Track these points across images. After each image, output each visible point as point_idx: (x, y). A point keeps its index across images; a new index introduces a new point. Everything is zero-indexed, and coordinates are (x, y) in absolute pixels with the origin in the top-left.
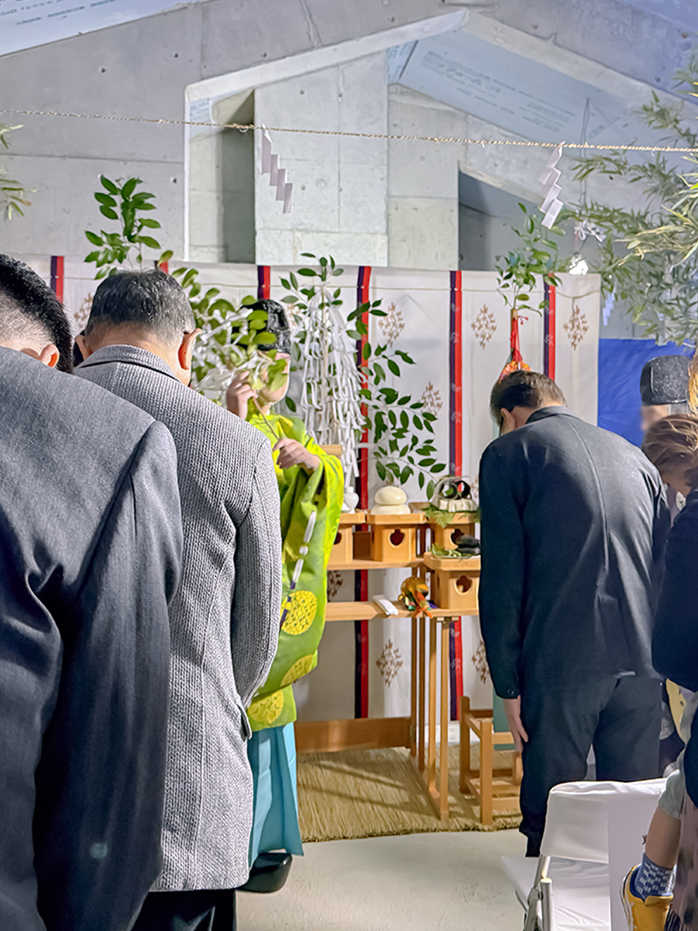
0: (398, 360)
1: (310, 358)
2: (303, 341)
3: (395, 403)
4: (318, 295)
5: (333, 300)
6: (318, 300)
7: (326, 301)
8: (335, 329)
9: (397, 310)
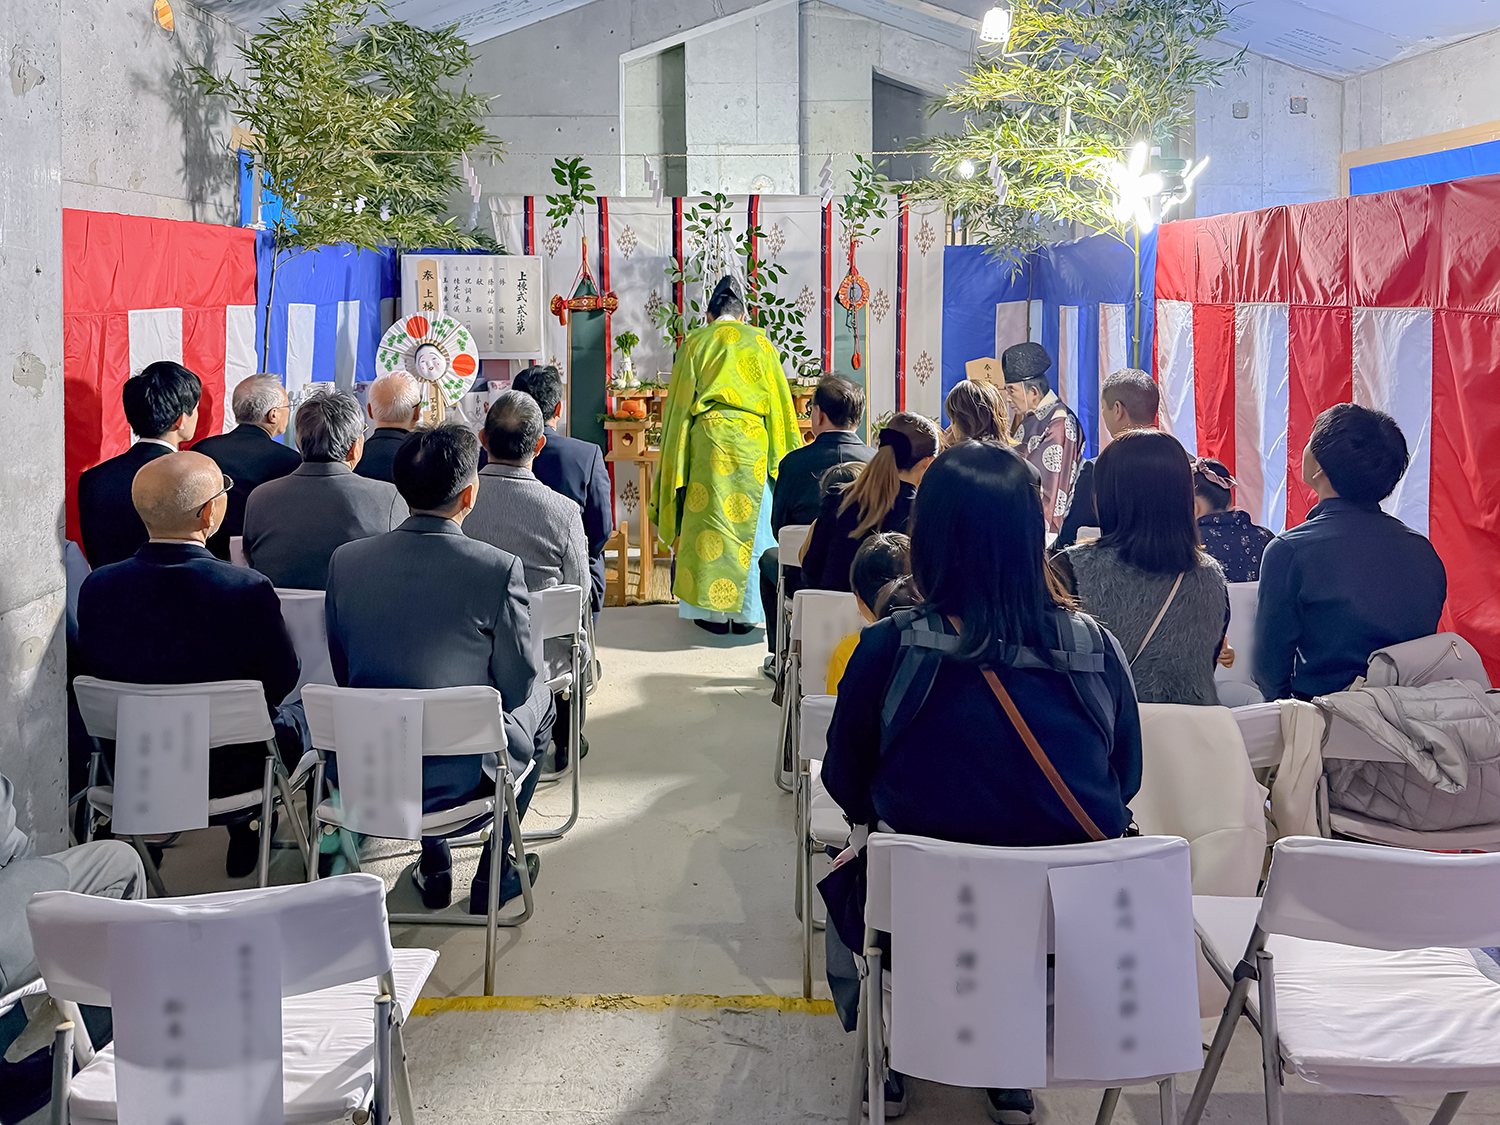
0: (776, 271)
1: (707, 271)
2: (703, 259)
3: (774, 304)
4: (714, 223)
5: (725, 227)
6: (714, 227)
7: (720, 228)
8: (726, 249)
9: (779, 229)
